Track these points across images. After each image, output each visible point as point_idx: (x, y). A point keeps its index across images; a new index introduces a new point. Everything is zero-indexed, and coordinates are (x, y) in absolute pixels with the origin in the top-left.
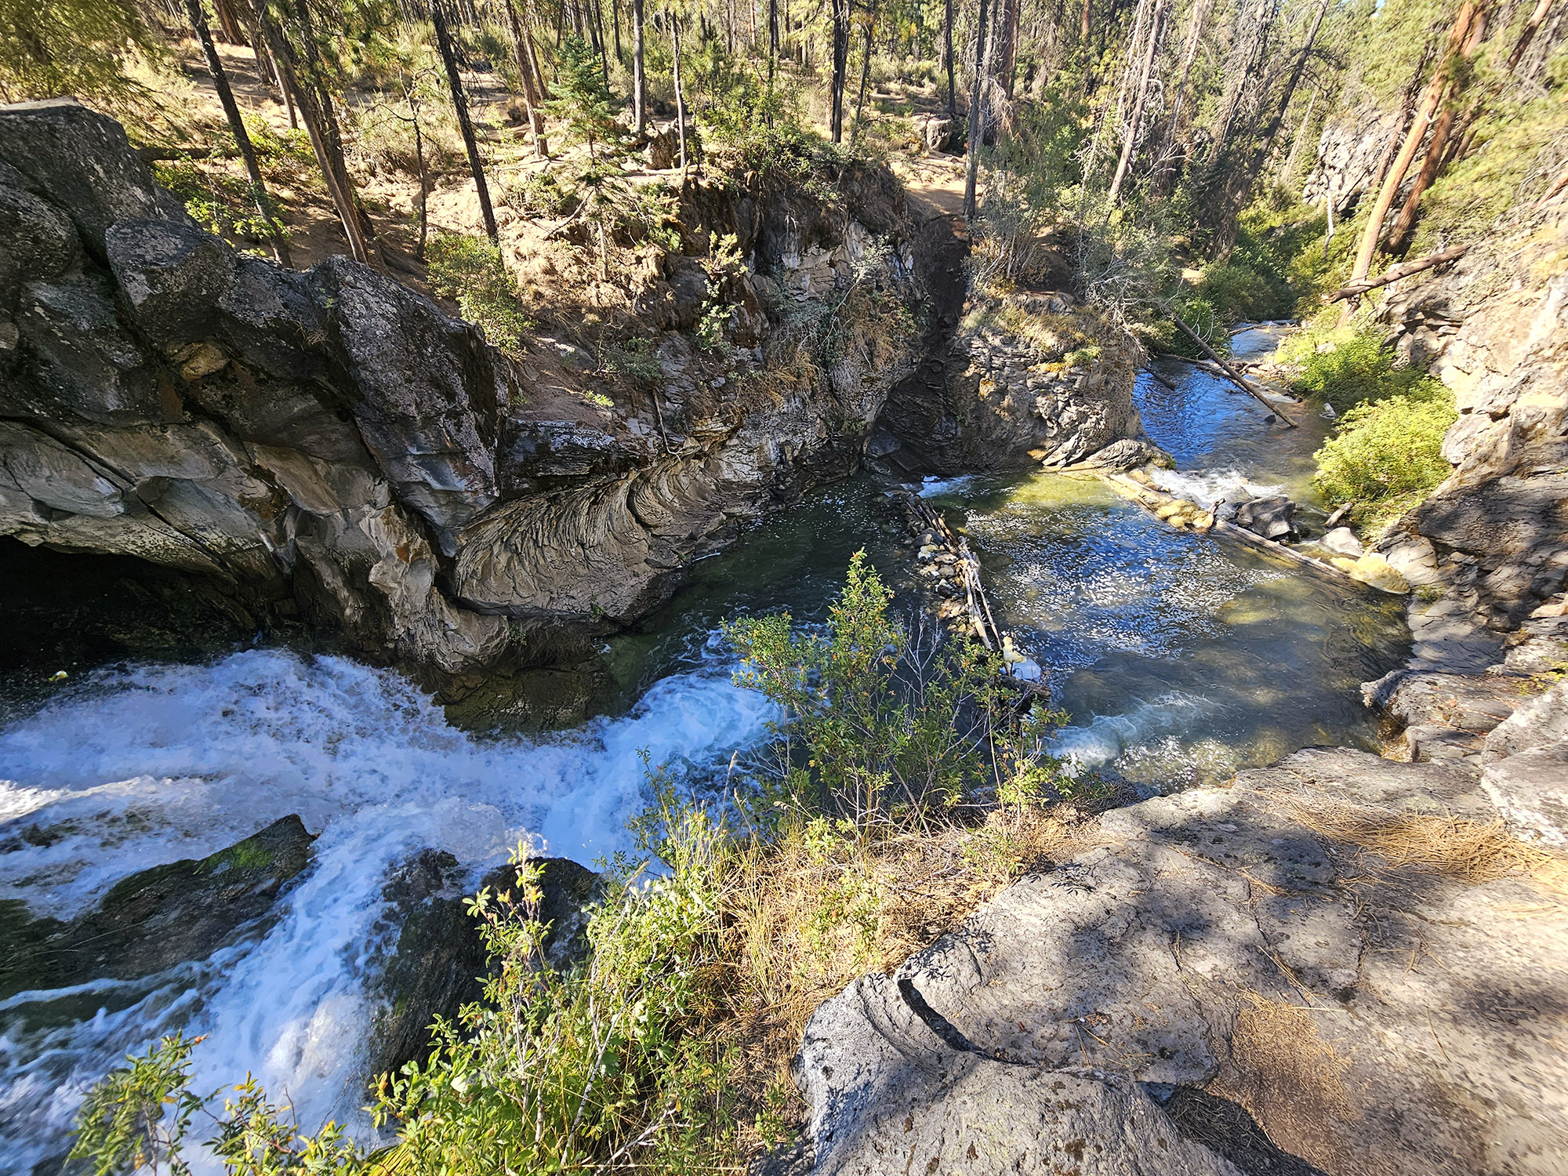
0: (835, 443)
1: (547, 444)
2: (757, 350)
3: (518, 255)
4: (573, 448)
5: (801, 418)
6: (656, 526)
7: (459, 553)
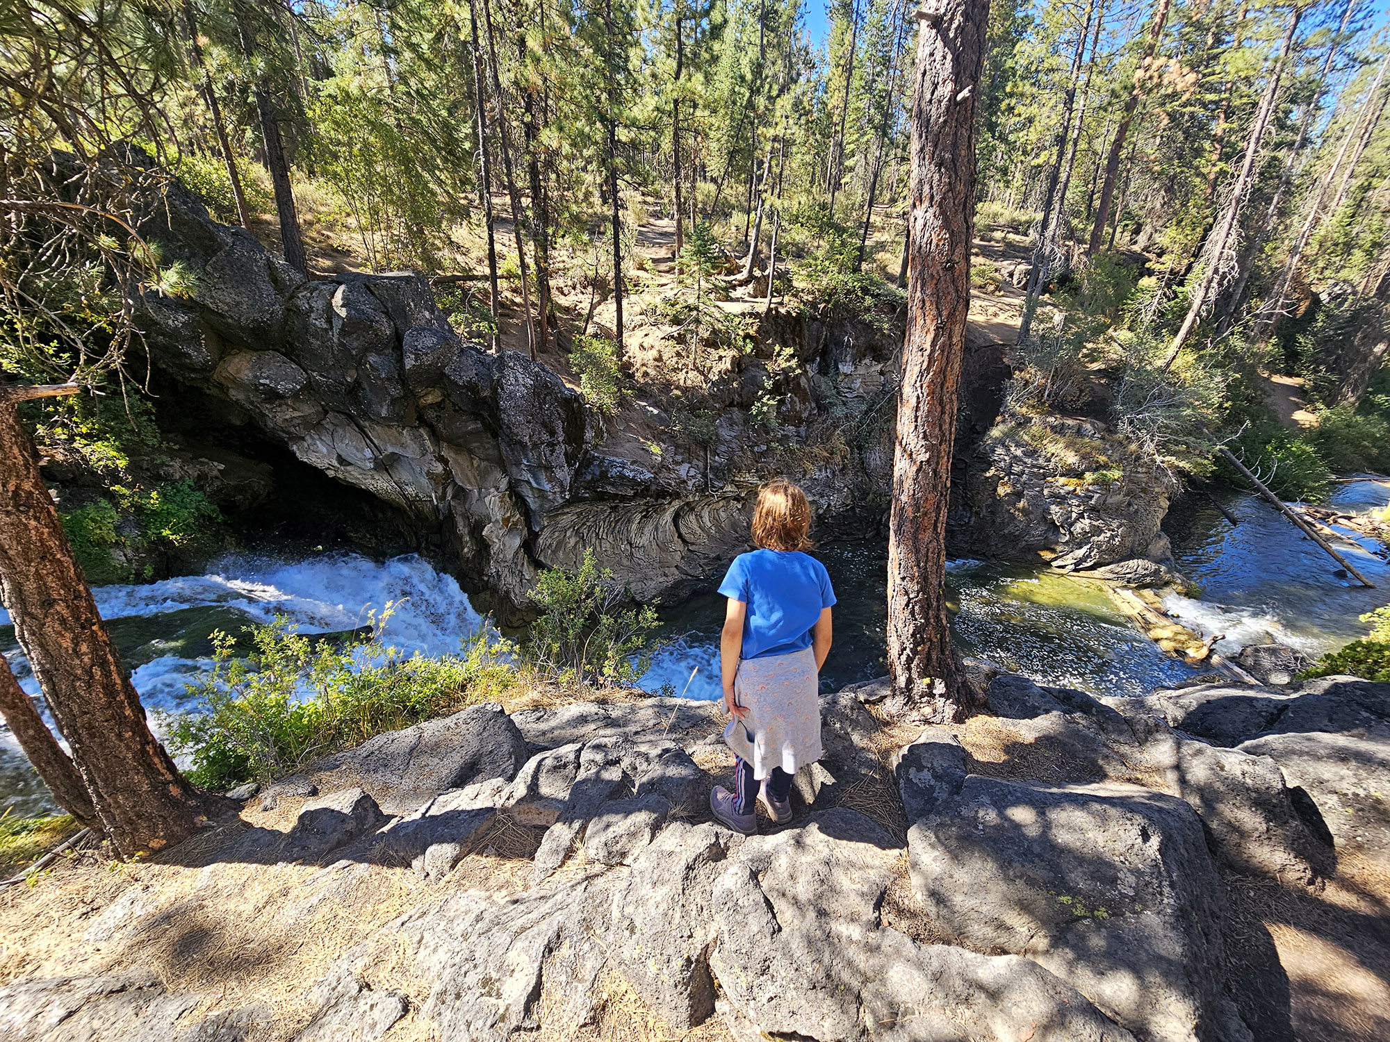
0: (857, 510)
1: (607, 472)
2: (802, 429)
3: (642, 347)
4: (622, 477)
5: (828, 484)
6: (693, 544)
7: (542, 530)
